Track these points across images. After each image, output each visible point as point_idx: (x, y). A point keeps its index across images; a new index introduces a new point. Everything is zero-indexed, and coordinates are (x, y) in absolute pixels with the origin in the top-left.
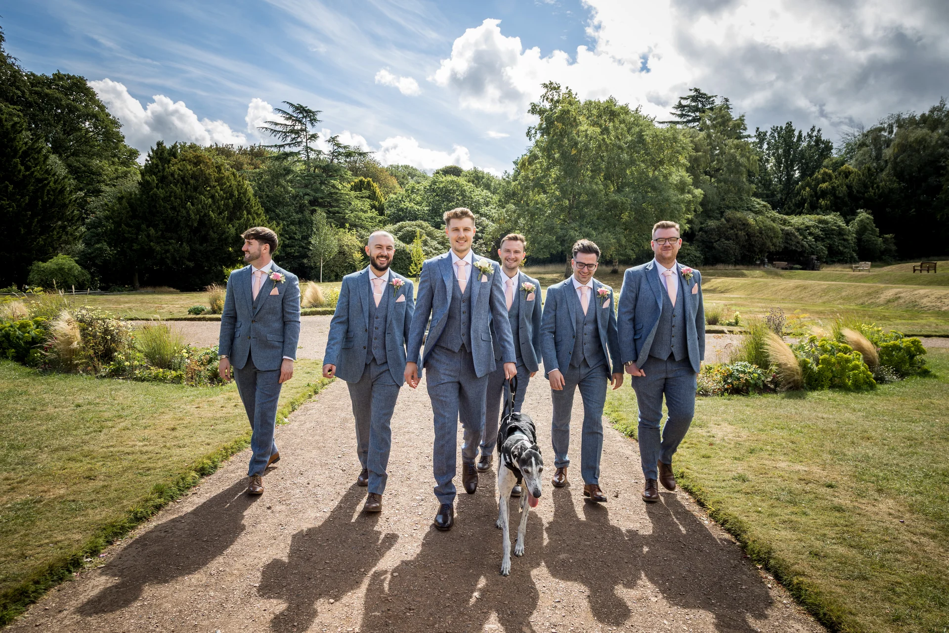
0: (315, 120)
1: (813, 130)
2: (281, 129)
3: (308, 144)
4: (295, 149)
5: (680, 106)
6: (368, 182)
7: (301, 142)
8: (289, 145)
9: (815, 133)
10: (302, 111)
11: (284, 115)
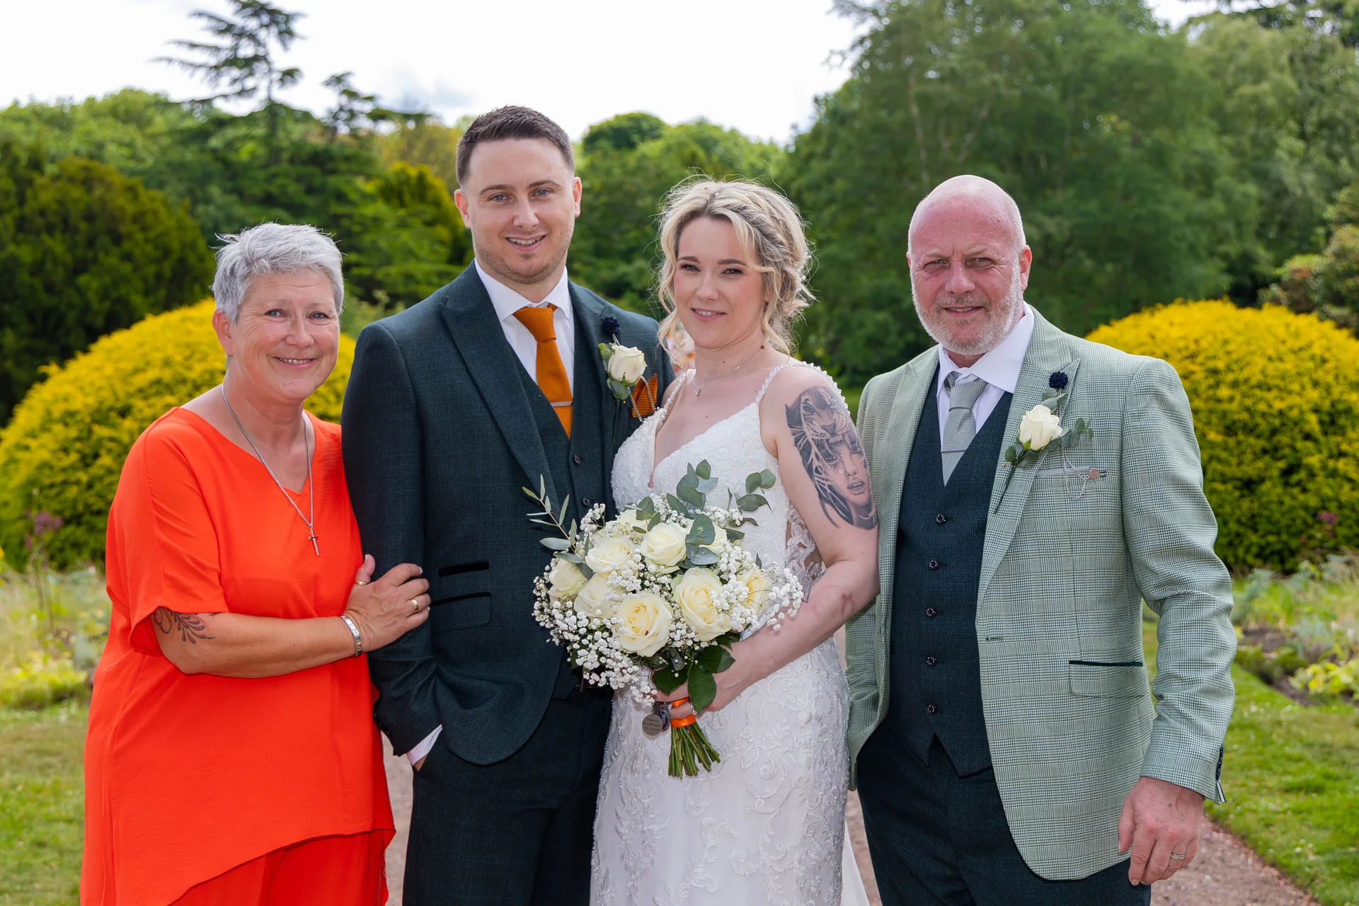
0: (292, 33)
2: (204, 60)
3: (275, 90)
6: (421, 176)
10: (259, 10)
11: (213, 23)
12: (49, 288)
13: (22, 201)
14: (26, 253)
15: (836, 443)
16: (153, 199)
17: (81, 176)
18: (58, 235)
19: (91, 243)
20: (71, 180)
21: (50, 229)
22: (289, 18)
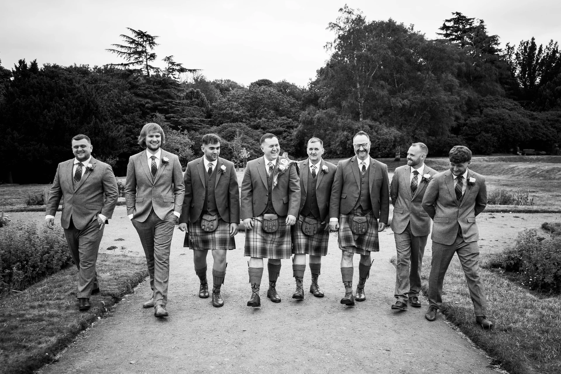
0: (153, 43)
1: (551, 44)
2: (126, 51)
3: (148, 61)
4: (137, 67)
5: (445, 27)
7: (142, 61)
9: (553, 47)
10: (143, 36)
11: (128, 39)
22: (153, 38)
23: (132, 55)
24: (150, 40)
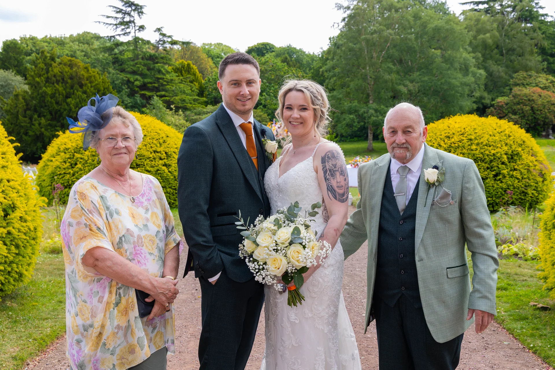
0: (142, 13)
2: (112, 22)
4: (124, 39)
6: (188, 65)
7: (130, 33)
8: (119, 35)
10: (131, 4)
11: (115, 9)
12: (57, 103)
13: (48, 72)
14: (49, 90)
15: (336, 171)
16: (94, 72)
17: (69, 63)
18: (60, 84)
19: (72, 87)
20: (65, 65)
21: (58, 82)
22: (141, 7)
23: (118, 26)
24: (138, 9)
